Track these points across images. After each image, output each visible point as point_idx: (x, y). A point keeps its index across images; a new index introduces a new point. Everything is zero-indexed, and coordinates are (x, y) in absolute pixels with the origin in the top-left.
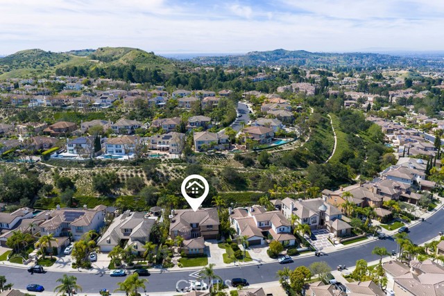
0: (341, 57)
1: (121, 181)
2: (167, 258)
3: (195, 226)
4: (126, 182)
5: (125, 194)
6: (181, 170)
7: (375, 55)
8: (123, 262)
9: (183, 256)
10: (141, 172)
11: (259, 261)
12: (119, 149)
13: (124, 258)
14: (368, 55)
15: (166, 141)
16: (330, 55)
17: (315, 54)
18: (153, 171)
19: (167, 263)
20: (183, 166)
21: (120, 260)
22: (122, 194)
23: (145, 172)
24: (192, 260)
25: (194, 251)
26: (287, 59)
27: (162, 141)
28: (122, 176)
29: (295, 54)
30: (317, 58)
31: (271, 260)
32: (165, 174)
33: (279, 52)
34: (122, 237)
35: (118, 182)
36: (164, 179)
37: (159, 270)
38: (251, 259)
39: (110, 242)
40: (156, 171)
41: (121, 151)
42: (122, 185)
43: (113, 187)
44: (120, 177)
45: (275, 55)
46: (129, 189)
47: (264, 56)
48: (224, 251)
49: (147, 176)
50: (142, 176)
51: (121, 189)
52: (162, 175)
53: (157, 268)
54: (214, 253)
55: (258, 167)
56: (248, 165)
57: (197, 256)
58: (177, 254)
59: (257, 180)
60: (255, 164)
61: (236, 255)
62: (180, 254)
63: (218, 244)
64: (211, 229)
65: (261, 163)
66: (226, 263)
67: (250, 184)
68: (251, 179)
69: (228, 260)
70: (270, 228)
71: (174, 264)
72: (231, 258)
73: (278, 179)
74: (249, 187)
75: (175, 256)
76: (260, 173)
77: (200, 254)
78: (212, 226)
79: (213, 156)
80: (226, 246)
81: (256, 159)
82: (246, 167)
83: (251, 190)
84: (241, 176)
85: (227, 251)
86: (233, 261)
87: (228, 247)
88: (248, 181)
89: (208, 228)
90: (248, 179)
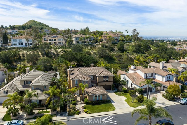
1: (22, 58)
2: (71, 106)
4: (26, 58)
8: (21, 113)
9: (87, 103)
10: (38, 52)
11: (163, 104)
12: (21, 42)
13: (23, 108)
15: (54, 39)
18: (47, 51)
19: (72, 111)
20: (69, 49)
21: (17, 110)
23: (41, 52)
24: (97, 106)
27: (51, 39)
28: (23, 55)
32: (56, 53)
34: (21, 88)
35: (20, 58)
36: (55, 56)
37: (66, 118)
39: (7, 93)
40: (49, 52)
41: (22, 44)
43: (15, 61)
44: (21, 56)
46: (28, 62)
48: (123, 98)
49: (42, 54)
52: (54, 54)
53: (62, 115)
54: (117, 100)
55: (117, 52)
56: (111, 50)
57: (101, 102)
58: (80, 102)
59: (120, 57)
60: (115, 50)
61: (140, 99)
62: (83, 102)
63: (114, 92)
64: (107, 79)
65: (119, 49)
66: (133, 107)
67: (117, 60)
68: (116, 57)
69: (133, 104)
70: (154, 79)
71: (81, 111)
72: (135, 102)
73: (133, 57)
74: (116, 61)
75: (79, 104)
76: (121, 54)
77: (104, 100)
78: (108, 76)
79: (87, 45)
80: (123, 94)
81: (115, 48)
82: (110, 51)
83: (118, 63)
84: (109, 55)
85: (127, 98)
86: (139, 105)
87: (126, 94)
88: (115, 58)
89: (104, 79)
90: (114, 57)
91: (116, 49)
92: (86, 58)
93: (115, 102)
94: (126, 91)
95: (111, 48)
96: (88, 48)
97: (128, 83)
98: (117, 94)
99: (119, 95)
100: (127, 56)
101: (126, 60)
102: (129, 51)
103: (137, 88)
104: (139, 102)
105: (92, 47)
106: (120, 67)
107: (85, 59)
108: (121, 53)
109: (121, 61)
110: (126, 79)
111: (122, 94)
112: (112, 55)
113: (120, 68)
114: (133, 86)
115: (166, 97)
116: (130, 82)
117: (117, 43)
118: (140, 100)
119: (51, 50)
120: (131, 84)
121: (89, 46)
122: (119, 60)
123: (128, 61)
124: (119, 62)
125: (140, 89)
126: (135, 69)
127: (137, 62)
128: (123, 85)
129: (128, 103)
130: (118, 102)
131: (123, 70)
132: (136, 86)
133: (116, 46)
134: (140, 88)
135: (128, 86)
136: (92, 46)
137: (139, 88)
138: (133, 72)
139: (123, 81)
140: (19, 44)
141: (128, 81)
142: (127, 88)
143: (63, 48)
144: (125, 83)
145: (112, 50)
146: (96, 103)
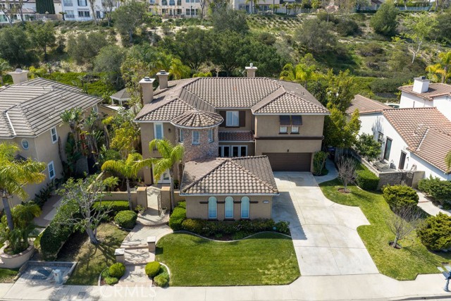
1: (67, 49)
3: (233, 119)
9: (178, 228)
18: (140, 32)
20: (206, 26)
23: (123, 34)
24: (219, 246)
25: (229, 206)
32: (163, 37)
48: (355, 216)
49: (124, 41)
54: (319, 224)
55: (370, 38)
56: (350, 34)
57: (243, 230)
58: (155, 218)
59: (377, 56)
60: (363, 33)
61: (438, 236)
62: (167, 219)
63: (321, 185)
64: (295, 129)
65: (378, 31)
66: (394, 274)
67: (363, 64)
68: (364, 55)
69: (396, 259)
71: (133, 266)
72: (406, 249)
73: (426, 58)
74: (361, 70)
75: (147, 226)
76: (383, 45)
77: (257, 220)
78: (300, 117)
79: (271, 16)
80: (356, 194)
81: (364, 25)
82: (346, 36)
83: (367, 75)
84: (340, 49)
85: (370, 218)
86: (426, 267)
87: (369, 200)
88: (357, 58)
89: (283, 129)
90: (356, 55)
91: (368, 30)
92: (248, 51)
93: (307, 234)
95: (349, 27)
96: (271, 26)
97: (388, 149)
98: (328, 196)
99: (337, 199)
100: (405, 51)
101: (397, 63)
102: (414, 37)
103: (427, 176)
104: (429, 248)
105: (286, 22)
106: (373, 87)
107: (243, 52)
108: (383, 43)
109: (378, 69)
110: (381, 134)
111: (353, 197)
112: (347, 47)
113: (371, 93)
114: (411, 164)
116: (398, 146)
117: (375, 12)
118: (433, 242)
119: (153, 28)
120: (403, 156)
121: (277, 19)
122: (372, 66)
123: (405, 69)
124: (370, 71)
125: (442, 184)
126: (429, 95)
127: (438, 71)
128: (364, 155)
129: (370, 247)
130: (322, 234)
131: (380, 101)
132: (421, 167)
133: (369, 18)
134: (442, 179)
135: (388, 163)
136: (285, 19)
137: (435, 175)
138: (419, 104)
139: (367, 140)
140: (79, 13)
141: (389, 140)
142: (377, 174)
143: (189, 23)
144: (376, 147)
145: (354, 31)
146: (218, 232)
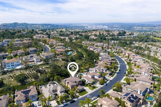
0: (40, 25)
4: (28, 76)
5: (31, 81)
6: (48, 67)
7: (51, 24)
10: (32, 71)
11: (100, 87)
14: (49, 24)
15: (31, 58)
16: (36, 24)
17: (30, 24)
19: (77, 96)
22: (30, 81)
25: (81, 90)
26: (20, 26)
29: (23, 24)
30: (31, 26)
31: (102, 86)
33: (16, 24)
34: (54, 93)
35: (25, 77)
36: (44, 72)
37: (77, 99)
38: (97, 87)
41: (14, 65)
42: (28, 78)
45: (14, 25)
46: (32, 78)
47: (10, 25)
48: (88, 88)
50: (34, 72)
51: (28, 79)
61: (93, 87)
62: (77, 93)
69: (92, 89)
70: (94, 77)
71: (79, 96)
93: (86, 90)
94: (87, 85)
114: (89, 82)
115: (100, 84)
125: (92, 83)
129: (90, 89)
132: (90, 82)
141: (86, 80)
